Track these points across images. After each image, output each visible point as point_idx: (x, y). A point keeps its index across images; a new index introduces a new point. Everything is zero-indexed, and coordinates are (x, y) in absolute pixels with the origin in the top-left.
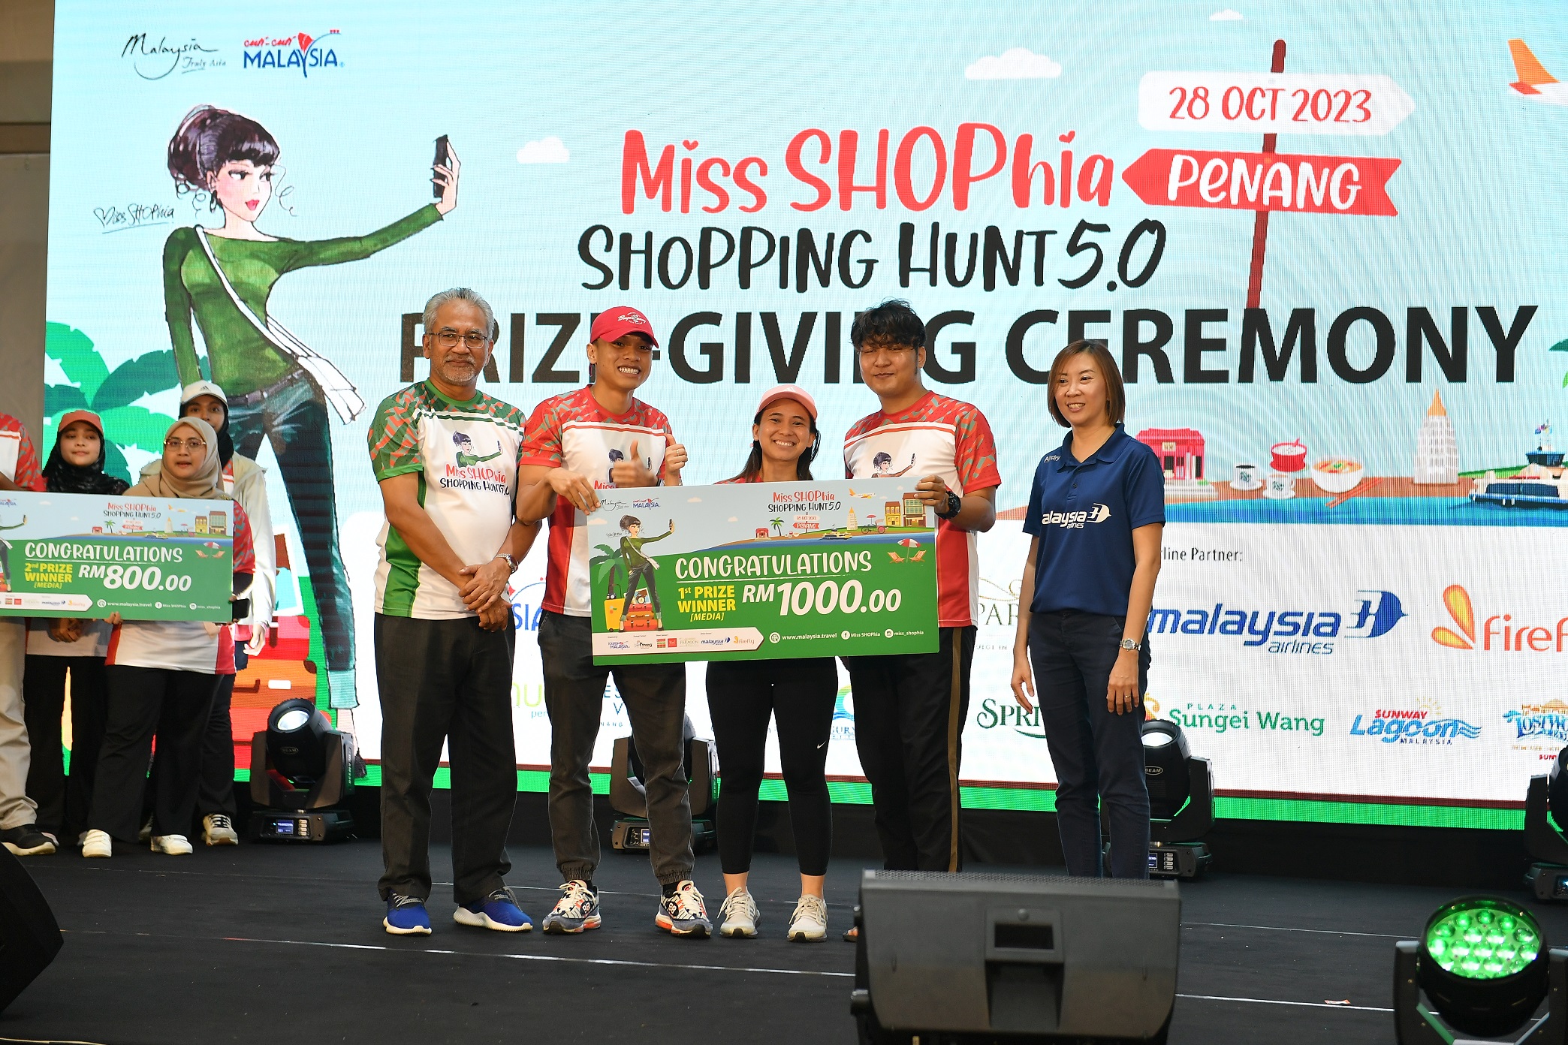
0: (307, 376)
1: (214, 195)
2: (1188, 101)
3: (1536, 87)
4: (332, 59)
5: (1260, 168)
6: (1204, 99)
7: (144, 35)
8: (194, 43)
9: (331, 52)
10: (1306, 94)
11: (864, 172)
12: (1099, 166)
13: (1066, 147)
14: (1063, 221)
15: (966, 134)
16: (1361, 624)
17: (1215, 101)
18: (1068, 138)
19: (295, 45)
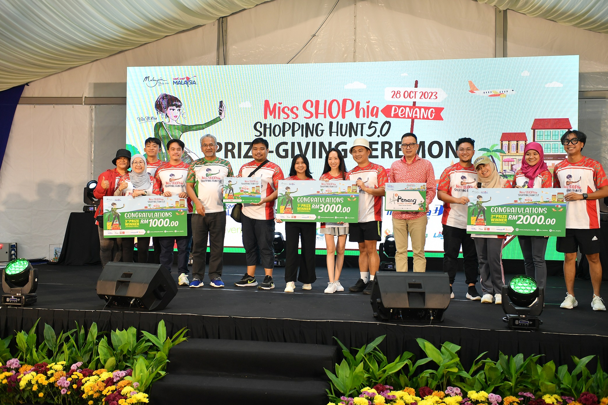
0: (190, 157)
1: (167, 114)
2: (396, 94)
3: (475, 91)
4: (194, 83)
5: (412, 109)
6: (399, 94)
7: (149, 77)
8: (161, 79)
9: (194, 81)
10: (422, 92)
11: (321, 110)
12: (376, 109)
13: (368, 104)
14: (367, 121)
15: (345, 101)
16: (436, 213)
17: (402, 94)
18: (368, 102)
19: (185, 79)
